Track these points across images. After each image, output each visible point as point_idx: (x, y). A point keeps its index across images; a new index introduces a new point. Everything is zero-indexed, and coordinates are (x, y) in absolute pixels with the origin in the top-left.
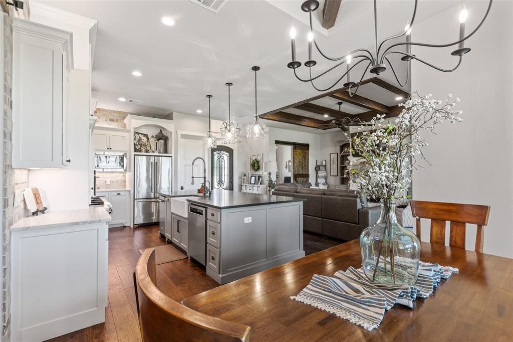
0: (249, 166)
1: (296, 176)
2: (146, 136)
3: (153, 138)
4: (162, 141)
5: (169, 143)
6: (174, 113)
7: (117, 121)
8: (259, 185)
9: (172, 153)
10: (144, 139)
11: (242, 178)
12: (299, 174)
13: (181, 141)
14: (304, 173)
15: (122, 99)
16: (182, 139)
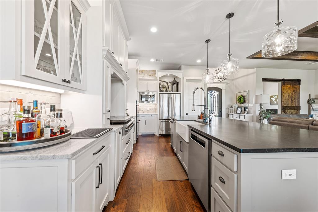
0: (235, 100)
1: (284, 109)
2: (167, 83)
3: (170, 83)
4: (175, 85)
5: (179, 86)
6: (182, 66)
7: (152, 76)
8: (245, 114)
9: (180, 92)
10: (165, 84)
11: (228, 109)
12: (288, 107)
13: (186, 84)
14: (294, 105)
15: (152, 60)
16: (187, 83)
